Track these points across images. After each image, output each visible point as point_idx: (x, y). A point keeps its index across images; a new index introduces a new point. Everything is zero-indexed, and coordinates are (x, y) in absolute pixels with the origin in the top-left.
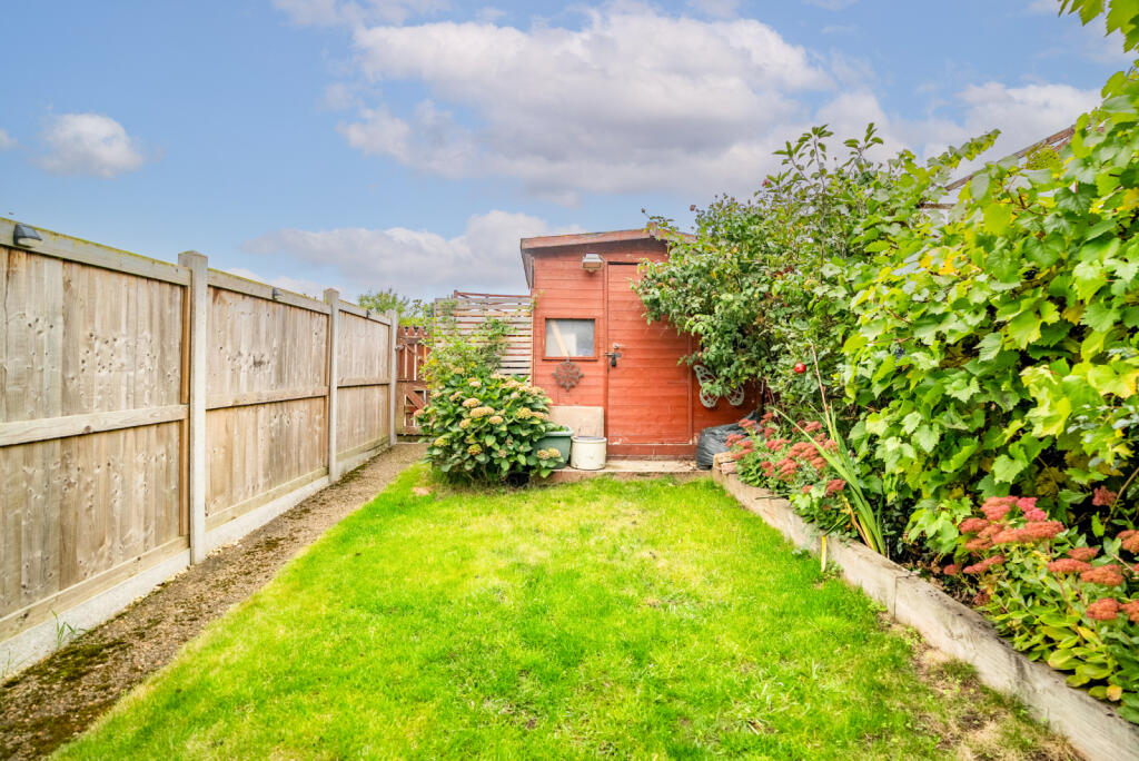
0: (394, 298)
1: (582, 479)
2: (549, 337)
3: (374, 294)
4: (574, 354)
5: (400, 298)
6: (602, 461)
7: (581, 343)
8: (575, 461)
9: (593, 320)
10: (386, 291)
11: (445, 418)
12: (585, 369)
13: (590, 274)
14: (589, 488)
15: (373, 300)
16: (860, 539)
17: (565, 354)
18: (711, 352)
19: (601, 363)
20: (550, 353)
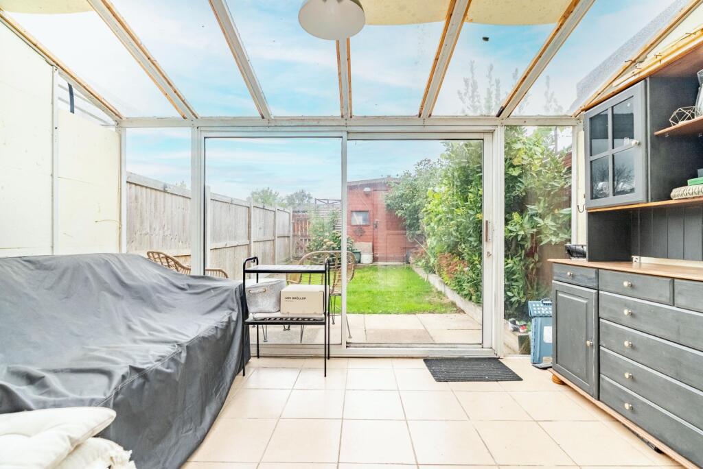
0: (271, 193)
1: (364, 267)
2: (352, 218)
3: (259, 191)
4: (362, 224)
5: (274, 192)
6: (371, 261)
7: (364, 220)
8: (362, 261)
9: (368, 211)
10: (266, 189)
11: (317, 246)
12: (365, 228)
13: (367, 195)
14: (366, 269)
15: (259, 194)
16: (435, 273)
17: (358, 224)
18: (408, 222)
19: (372, 227)
20: (353, 224)
